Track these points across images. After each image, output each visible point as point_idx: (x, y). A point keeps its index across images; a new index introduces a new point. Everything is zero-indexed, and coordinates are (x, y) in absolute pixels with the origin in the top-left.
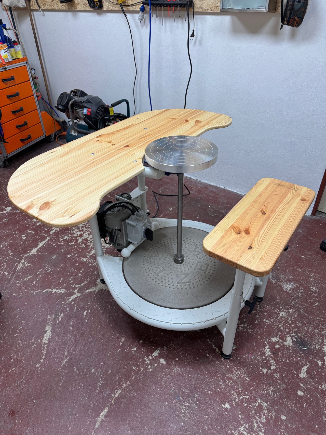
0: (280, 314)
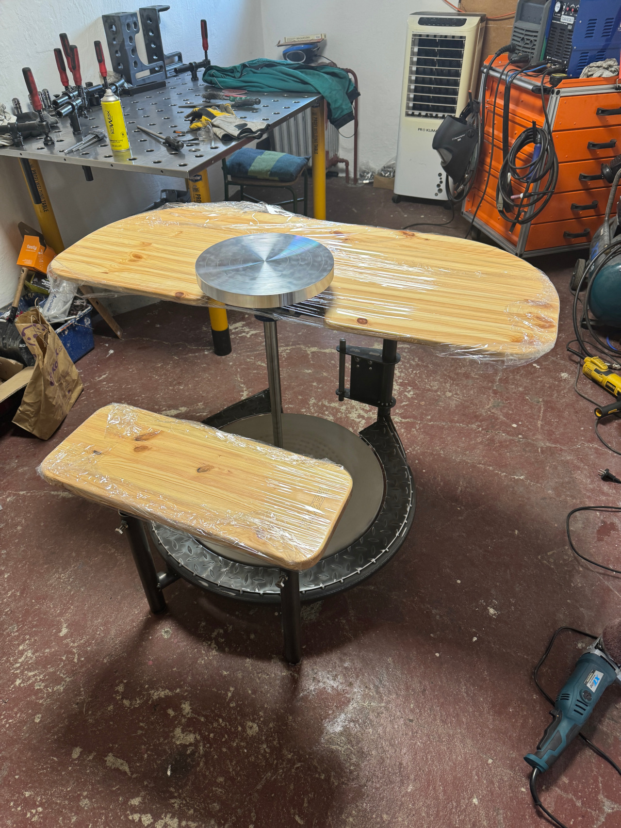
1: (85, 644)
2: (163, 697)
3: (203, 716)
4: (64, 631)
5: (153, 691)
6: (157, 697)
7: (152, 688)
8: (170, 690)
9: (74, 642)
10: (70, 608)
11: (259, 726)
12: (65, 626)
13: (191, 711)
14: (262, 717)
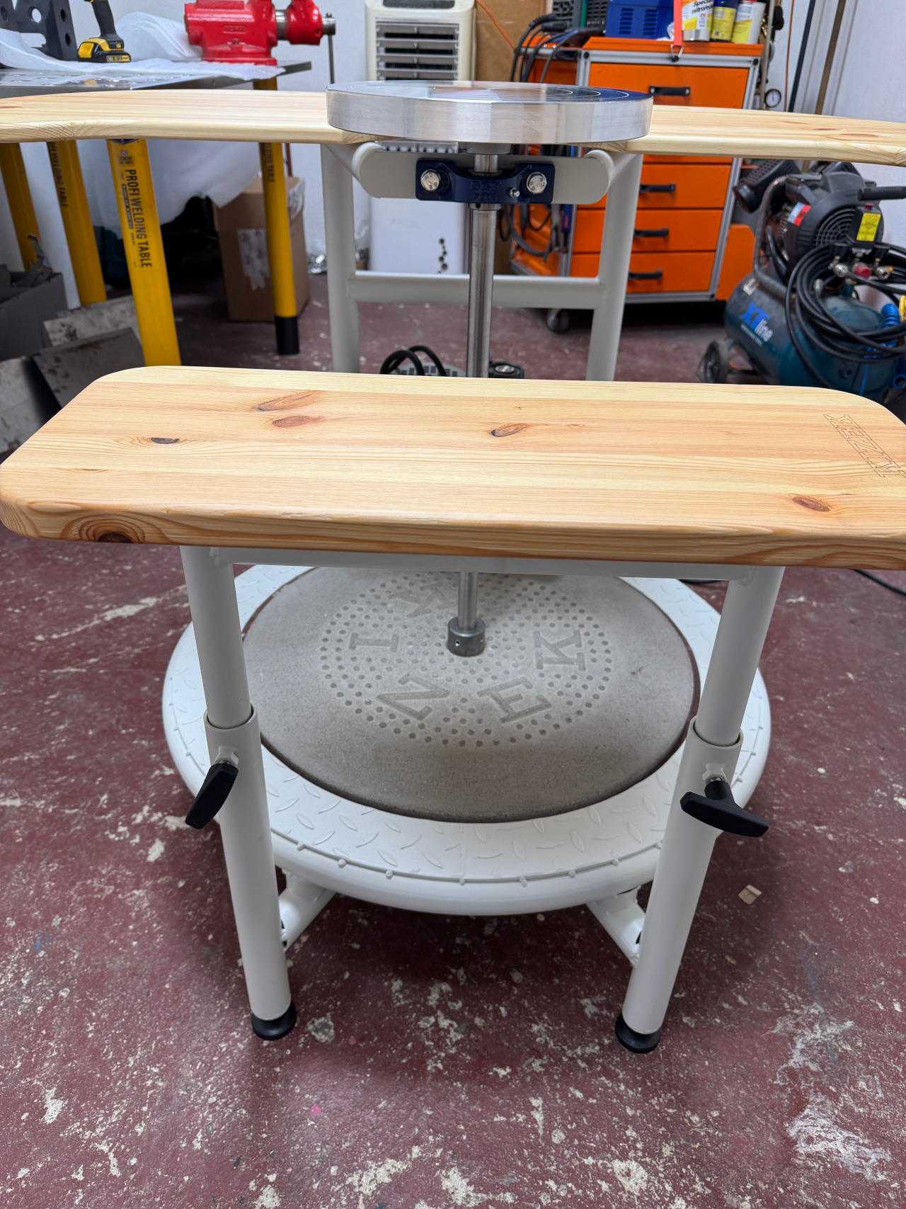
0: (623, 1156)
1: (124, 1121)
2: (387, 1180)
3: (505, 1190)
4: (53, 1109)
5: (356, 1178)
6: (373, 1187)
7: (352, 1171)
8: (396, 1157)
9: (92, 1126)
10: (48, 1047)
11: (644, 1164)
12: (52, 1092)
13: (472, 1188)
14: (635, 1141)
